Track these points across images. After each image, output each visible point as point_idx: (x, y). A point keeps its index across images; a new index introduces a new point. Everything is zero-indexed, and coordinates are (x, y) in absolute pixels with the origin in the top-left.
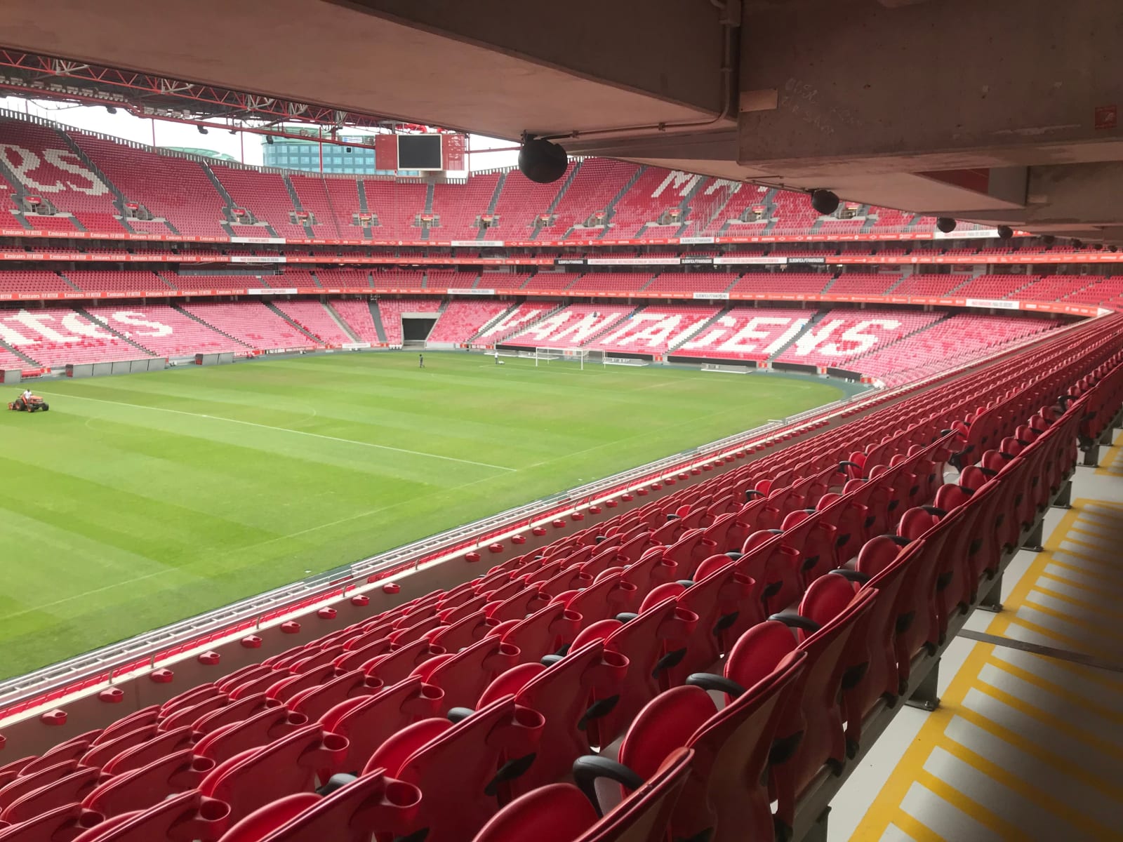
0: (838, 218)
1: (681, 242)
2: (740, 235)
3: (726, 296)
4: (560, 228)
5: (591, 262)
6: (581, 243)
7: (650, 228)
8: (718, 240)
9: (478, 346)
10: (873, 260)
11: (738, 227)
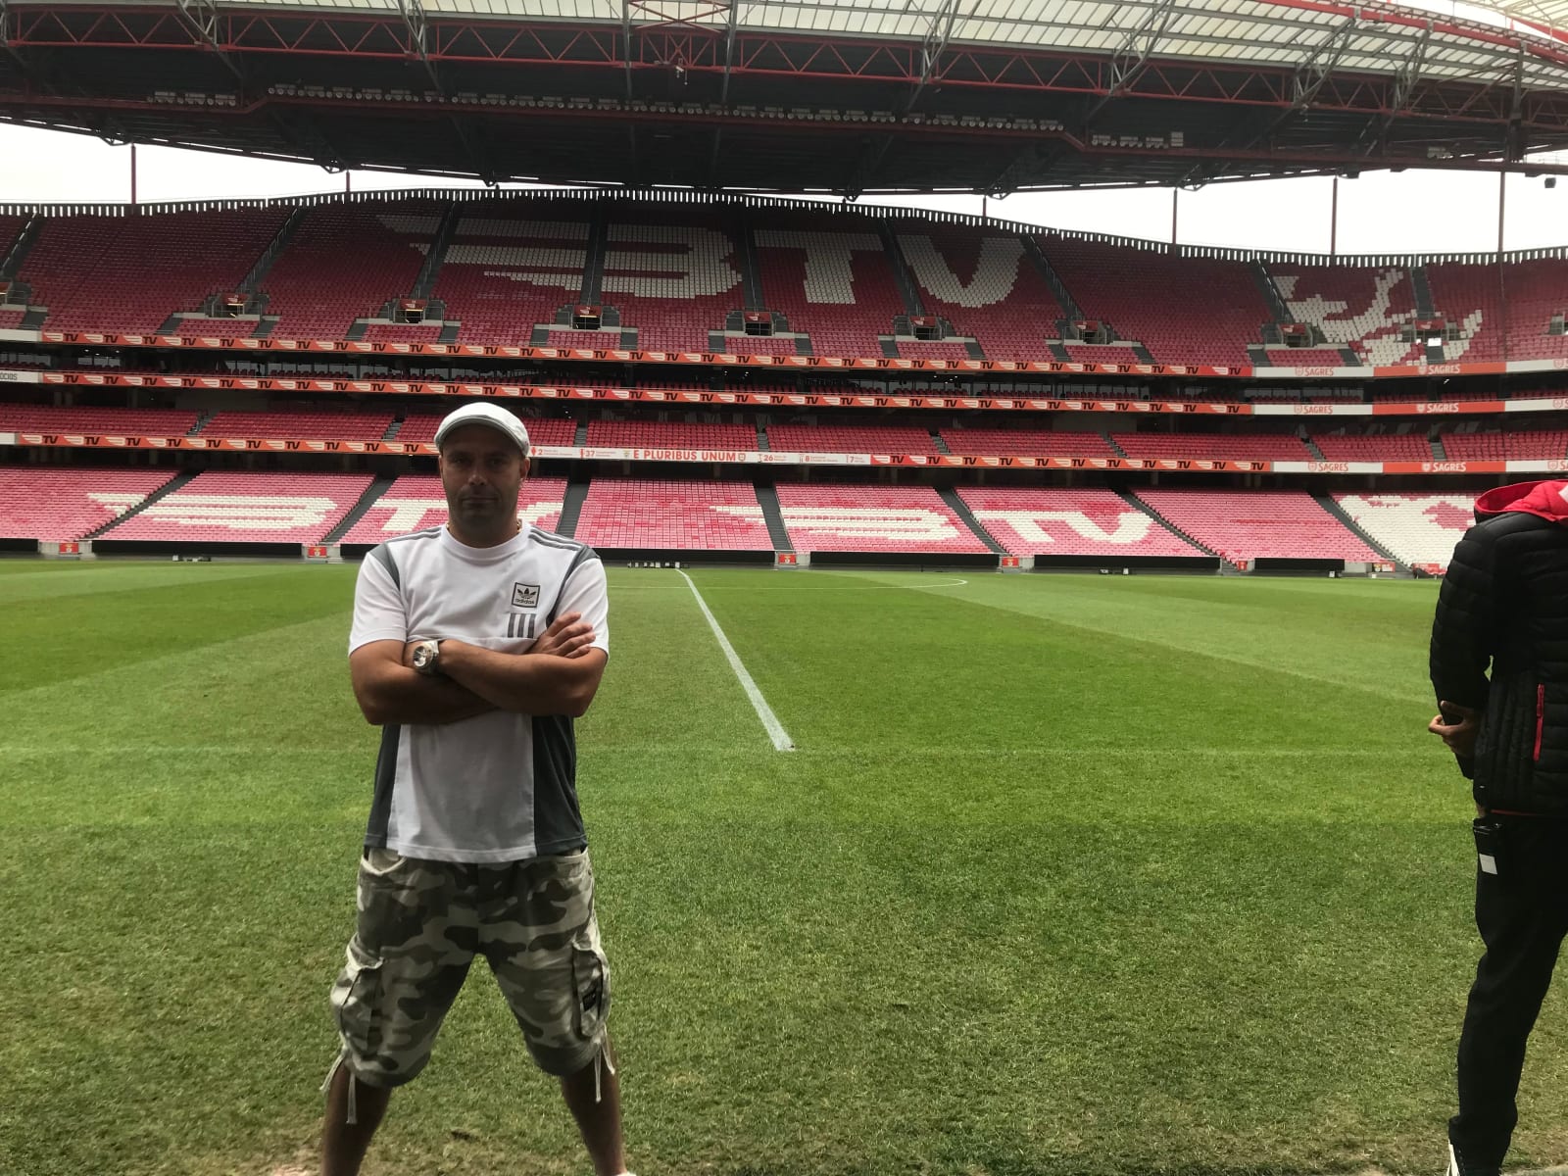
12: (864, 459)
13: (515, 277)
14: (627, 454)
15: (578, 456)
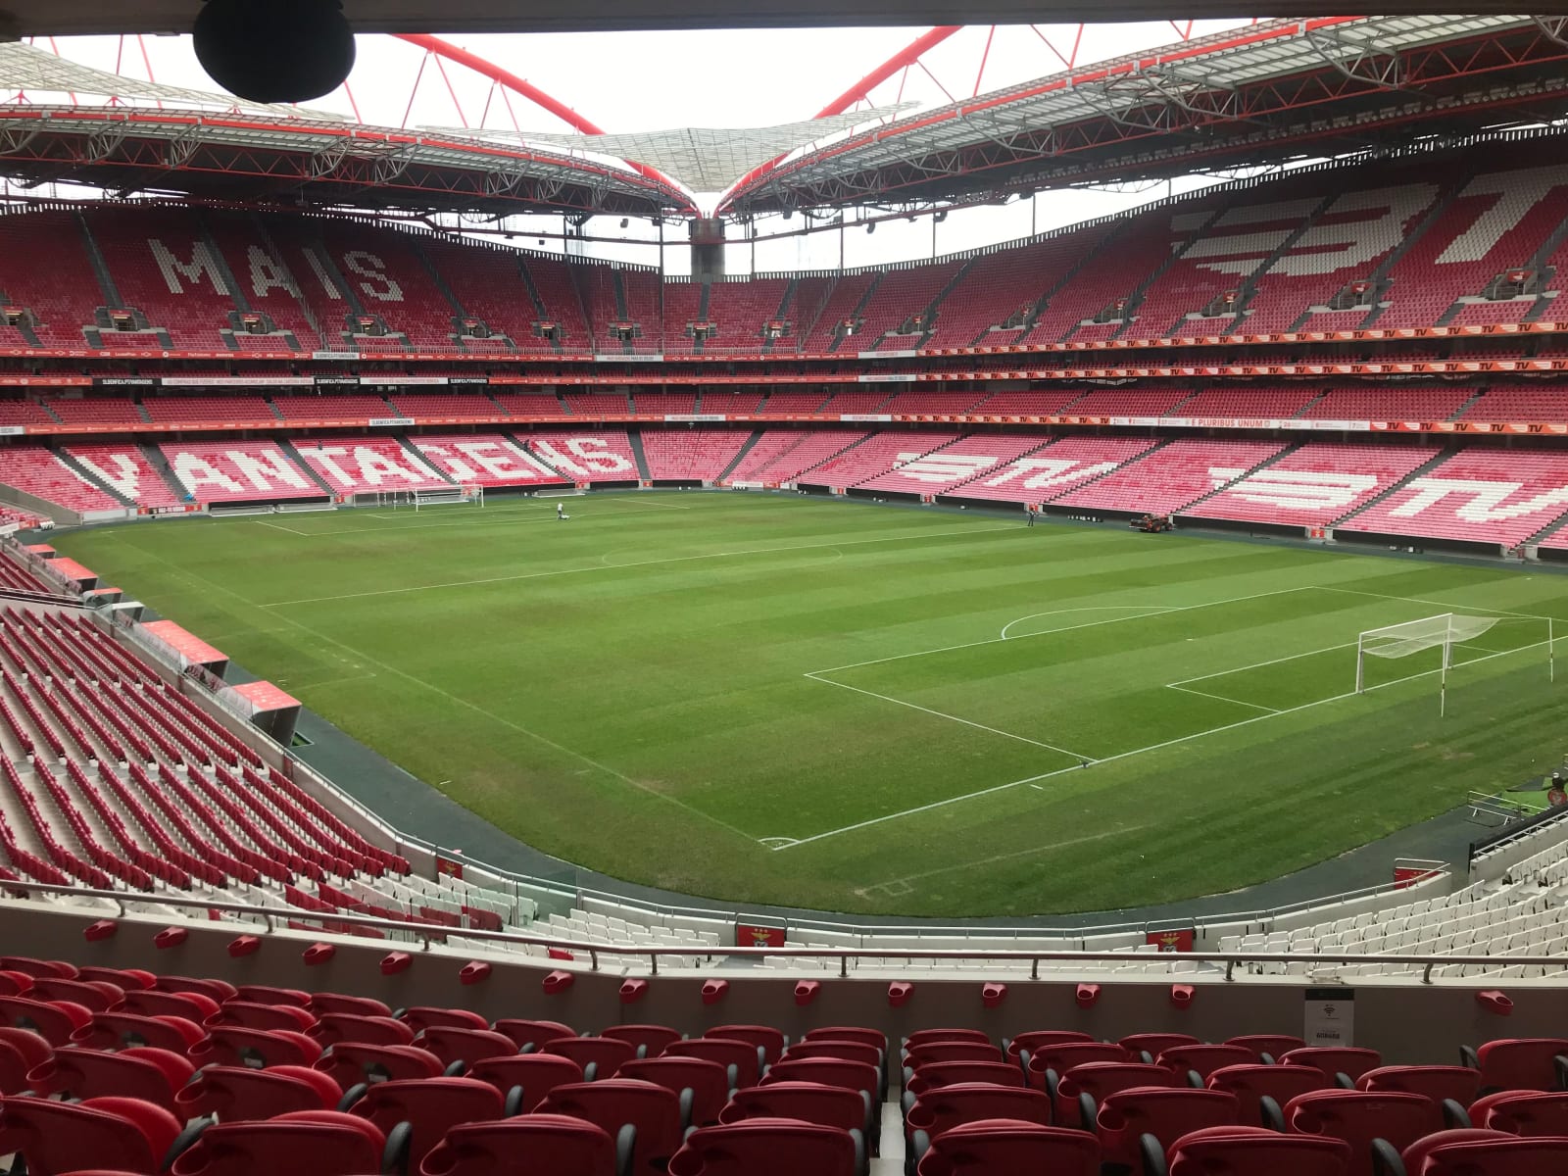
0: (475, 336)
1: (314, 357)
2: (388, 352)
3: (412, 422)
4: (67, 331)
5: (165, 381)
6: (146, 354)
7: (239, 337)
8: (364, 356)
9: (169, 509)
10: (535, 381)
11: (371, 342)
12: (1364, 426)
13: (1214, 267)
14: (1187, 423)
15: (1156, 424)
